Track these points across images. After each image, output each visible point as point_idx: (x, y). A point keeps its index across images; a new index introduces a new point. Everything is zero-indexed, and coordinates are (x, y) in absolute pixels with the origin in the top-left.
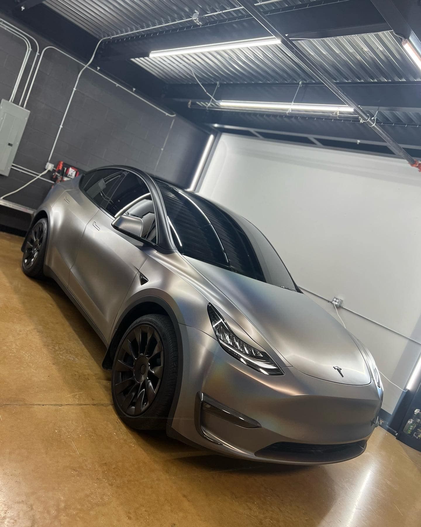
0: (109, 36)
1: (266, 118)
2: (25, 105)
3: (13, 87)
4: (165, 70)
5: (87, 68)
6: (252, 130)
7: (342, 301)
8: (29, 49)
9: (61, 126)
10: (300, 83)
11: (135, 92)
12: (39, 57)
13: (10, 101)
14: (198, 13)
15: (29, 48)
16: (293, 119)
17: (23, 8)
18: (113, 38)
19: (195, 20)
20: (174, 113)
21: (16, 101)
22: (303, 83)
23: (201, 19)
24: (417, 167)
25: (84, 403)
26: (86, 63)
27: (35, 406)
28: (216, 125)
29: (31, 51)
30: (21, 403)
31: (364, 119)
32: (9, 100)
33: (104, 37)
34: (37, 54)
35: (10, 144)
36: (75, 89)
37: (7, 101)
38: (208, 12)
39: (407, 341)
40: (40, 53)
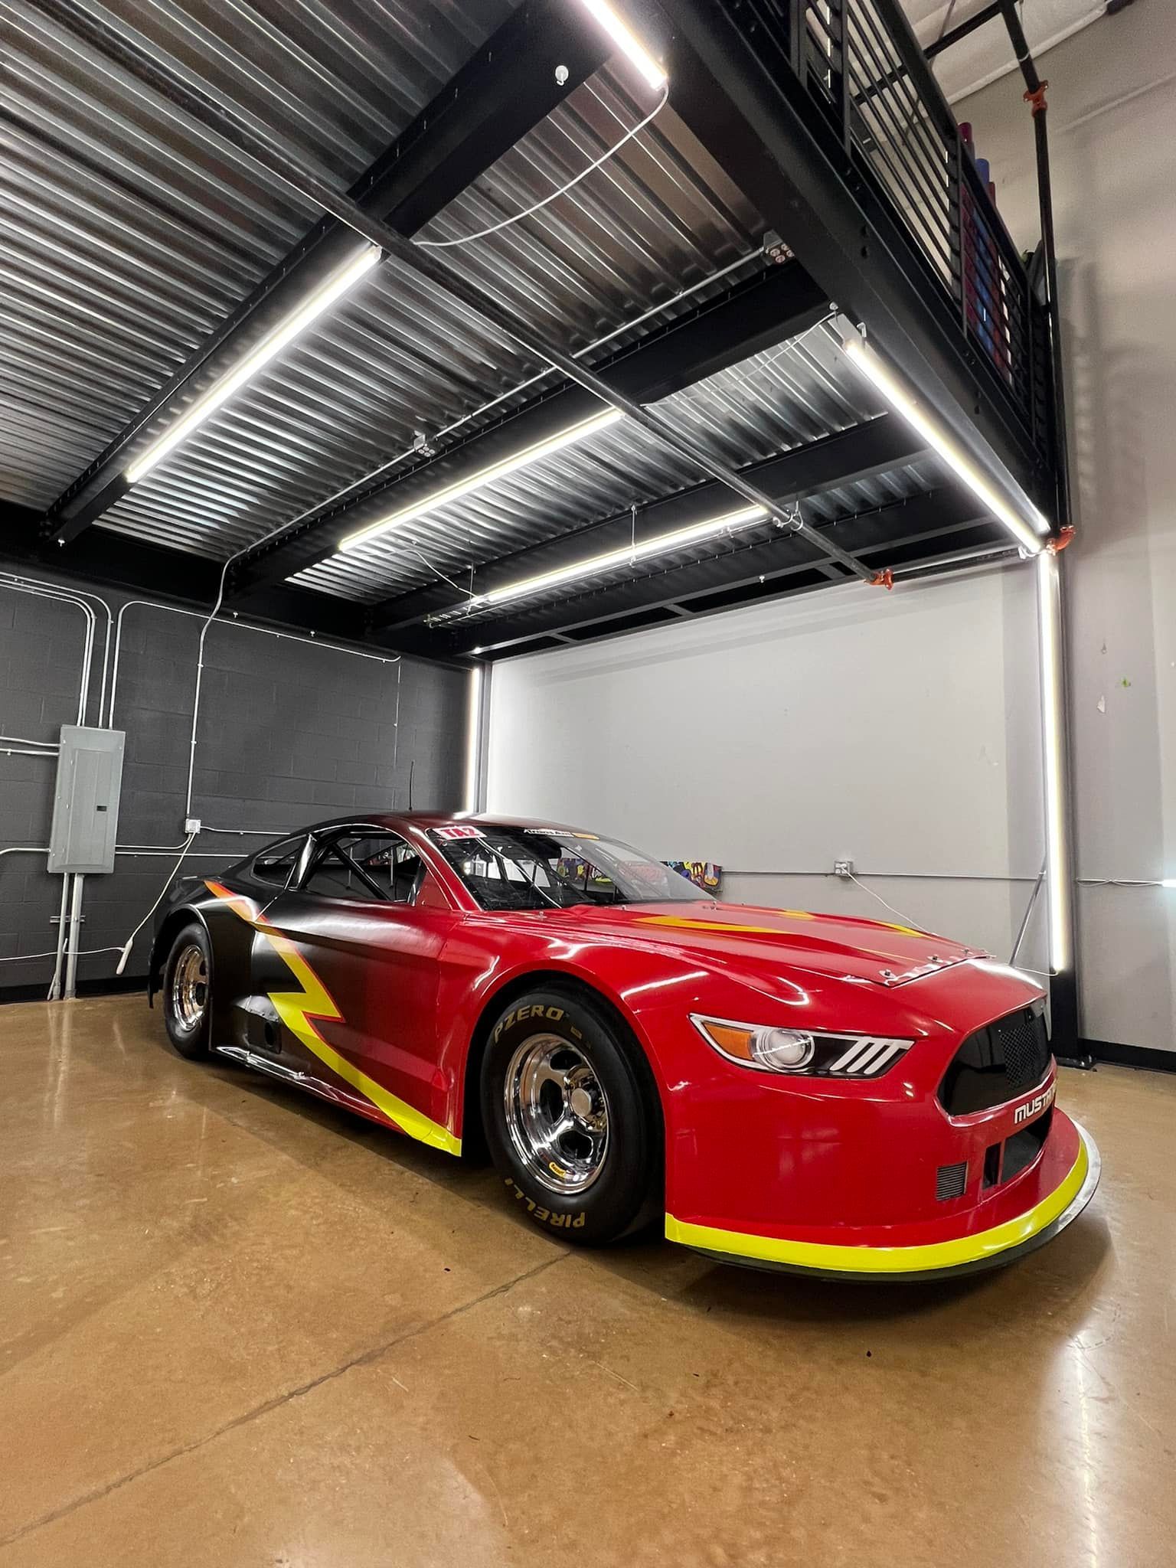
0: (241, 547)
1: (572, 604)
2: (111, 725)
3: (77, 697)
4: (362, 580)
5: (212, 620)
6: (553, 633)
7: (851, 863)
8: (91, 618)
9: (194, 742)
10: (633, 508)
11: (316, 637)
12: (114, 627)
13: (78, 724)
14: (424, 437)
15: (90, 615)
16: (623, 588)
17: (61, 542)
18: (251, 549)
19: (422, 448)
20: (396, 653)
21: (91, 721)
22: (638, 508)
23: (432, 444)
24: (883, 582)
25: (547, 1261)
26: (209, 611)
27: (454, 1318)
28: (478, 650)
29: (96, 620)
30: (418, 1325)
31: (783, 519)
32: (76, 724)
33: (233, 553)
34: (110, 622)
35: (100, 808)
36: (200, 665)
37: (74, 727)
38: (442, 427)
39: (1008, 883)
40: (115, 619)
